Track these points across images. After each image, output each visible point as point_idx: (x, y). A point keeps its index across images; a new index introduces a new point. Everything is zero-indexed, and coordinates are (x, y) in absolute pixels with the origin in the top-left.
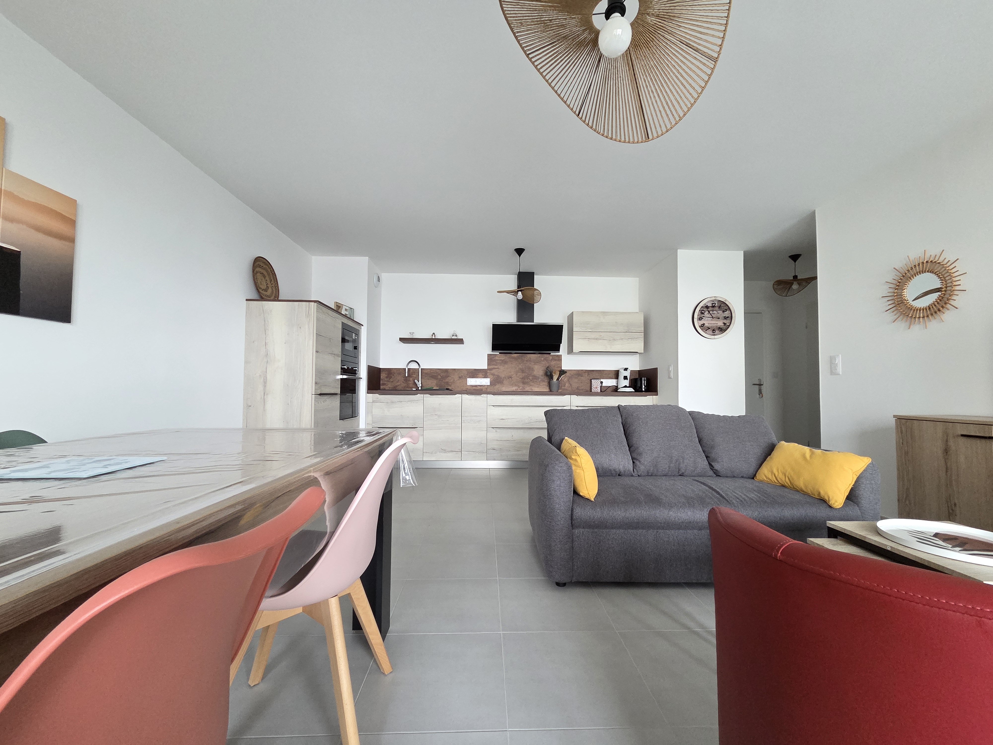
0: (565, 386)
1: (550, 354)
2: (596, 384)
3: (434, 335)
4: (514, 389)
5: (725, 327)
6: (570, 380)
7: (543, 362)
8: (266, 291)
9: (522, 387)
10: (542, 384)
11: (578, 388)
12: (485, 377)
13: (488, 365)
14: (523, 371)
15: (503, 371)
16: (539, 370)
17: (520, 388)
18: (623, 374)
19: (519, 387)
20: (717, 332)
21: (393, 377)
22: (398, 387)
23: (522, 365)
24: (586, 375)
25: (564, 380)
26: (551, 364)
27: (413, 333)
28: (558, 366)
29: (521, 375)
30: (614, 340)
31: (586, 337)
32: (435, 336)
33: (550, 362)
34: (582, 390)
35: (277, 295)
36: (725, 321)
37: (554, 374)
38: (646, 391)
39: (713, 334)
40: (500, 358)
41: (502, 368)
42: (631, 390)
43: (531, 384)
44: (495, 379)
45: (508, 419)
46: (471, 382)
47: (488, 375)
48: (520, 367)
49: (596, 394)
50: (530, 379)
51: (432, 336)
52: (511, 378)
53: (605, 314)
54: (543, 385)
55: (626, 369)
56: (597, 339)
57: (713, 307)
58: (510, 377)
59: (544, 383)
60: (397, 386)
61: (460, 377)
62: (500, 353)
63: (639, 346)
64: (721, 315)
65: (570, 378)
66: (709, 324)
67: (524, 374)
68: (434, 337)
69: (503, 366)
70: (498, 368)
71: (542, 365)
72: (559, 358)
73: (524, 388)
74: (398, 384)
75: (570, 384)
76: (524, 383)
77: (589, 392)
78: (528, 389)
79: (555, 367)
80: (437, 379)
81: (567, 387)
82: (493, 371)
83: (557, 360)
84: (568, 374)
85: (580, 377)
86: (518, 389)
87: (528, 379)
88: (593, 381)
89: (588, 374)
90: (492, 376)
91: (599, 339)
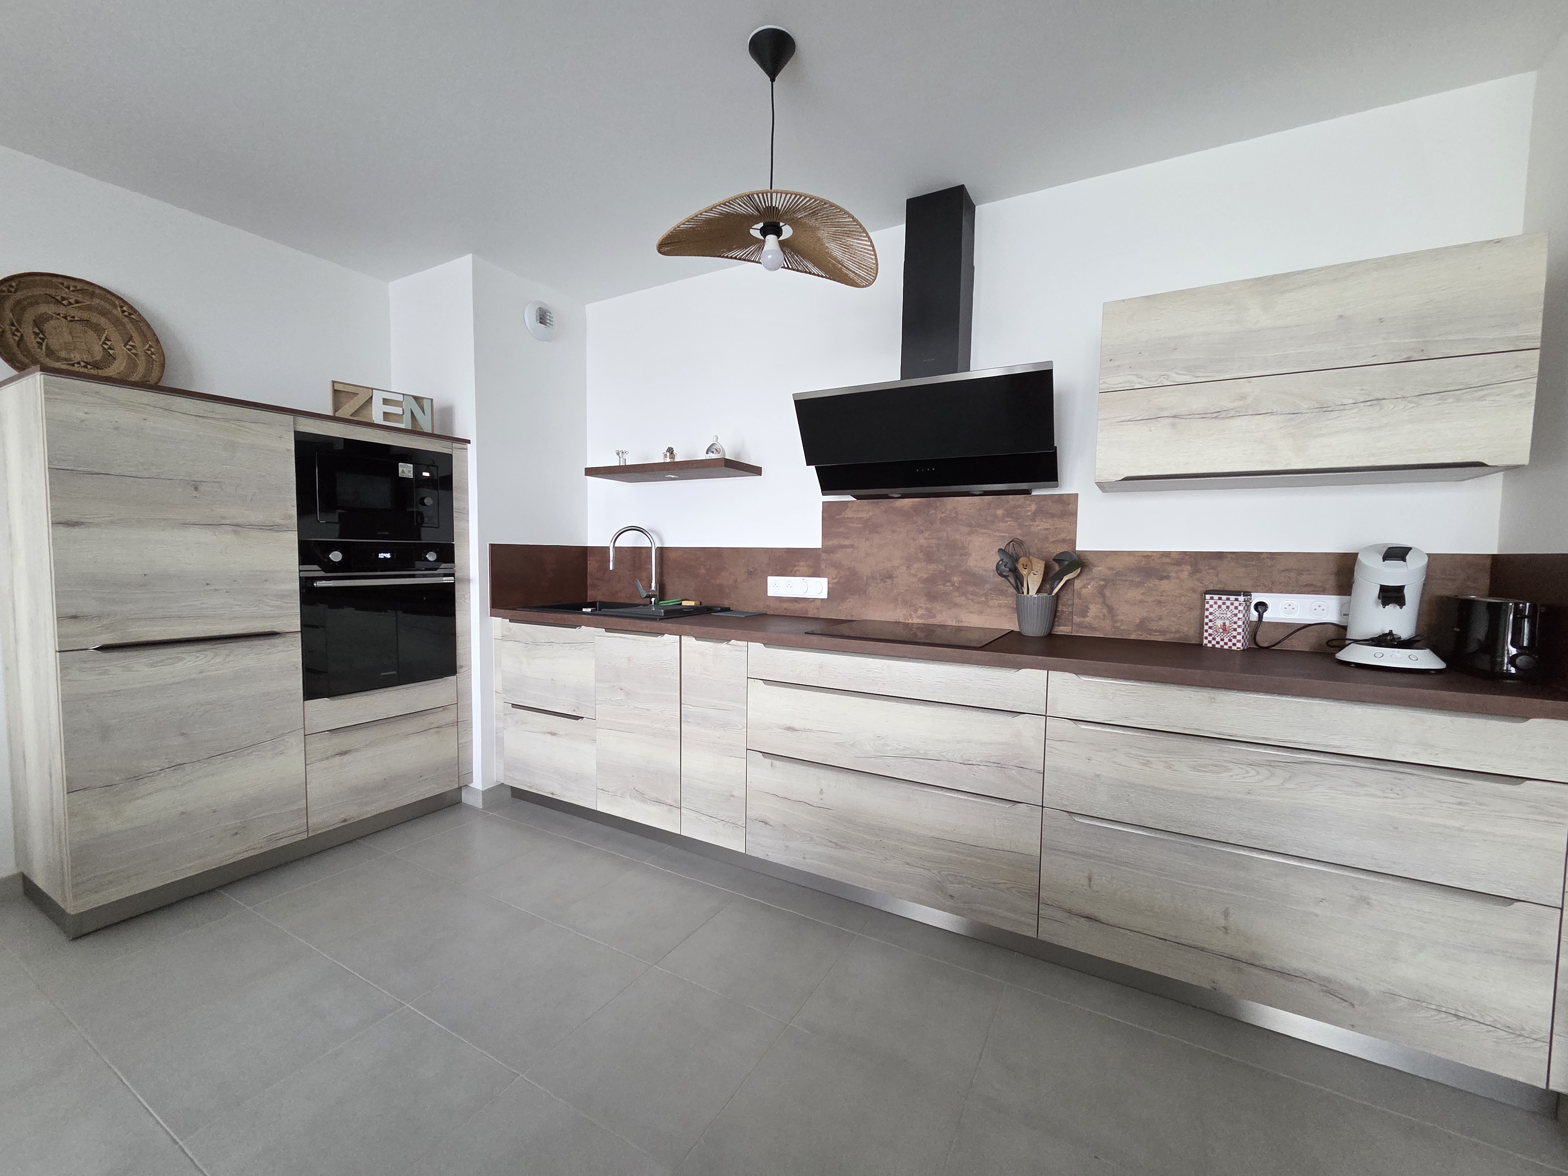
0: (1084, 613)
1: (1032, 492)
2: (1228, 619)
3: (668, 455)
6: (1108, 593)
7: (1002, 525)
9: (926, 609)
10: (991, 603)
11: (1143, 625)
12: (817, 573)
13: (825, 535)
14: (930, 557)
15: (869, 555)
16: (983, 553)
17: (920, 612)
18: (1380, 574)
19: (916, 611)
23: (927, 534)
25: (1084, 591)
26: (1033, 530)
27: (624, 451)
28: (1061, 537)
29: (922, 569)
30: (1324, 409)
32: (673, 457)
33: (1023, 522)
34: (1163, 632)
37: (1024, 572)
40: (860, 515)
41: (864, 544)
42: (1422, 658)
43: (957, 600)
44: (842, 580)
45: (810, 730)
46: (778, 586)
47: (823, 567)
48: (922, 541)
50: (953, 585)
52: (890, 577)
53: (1269, 286)
54: (1000, 606)
55: (1396, 554)
56: (1218, 415)
59: (1003, 601)
61: (749, 573)
63: (1503, 435)
65: (1108, 582)
67: (932, 567)
68: (668, 460)
69: (867, 539)
70: (852, 546)
71: (997, 534)
72: (1064, 507)
73: (930, 614)
75: (1107, 606)
76: (932, 597)
80: (696, 576)
81: (1095, 617)
82: (838, 556)
83: (1053, 516)
84: (1100, 570)
85: (1157, 582)
86: (911, 616)
87: (944, 585)
88: (1211, 602)
89: (1196, 571)
90: (833, 572)
91: (1232, 413)
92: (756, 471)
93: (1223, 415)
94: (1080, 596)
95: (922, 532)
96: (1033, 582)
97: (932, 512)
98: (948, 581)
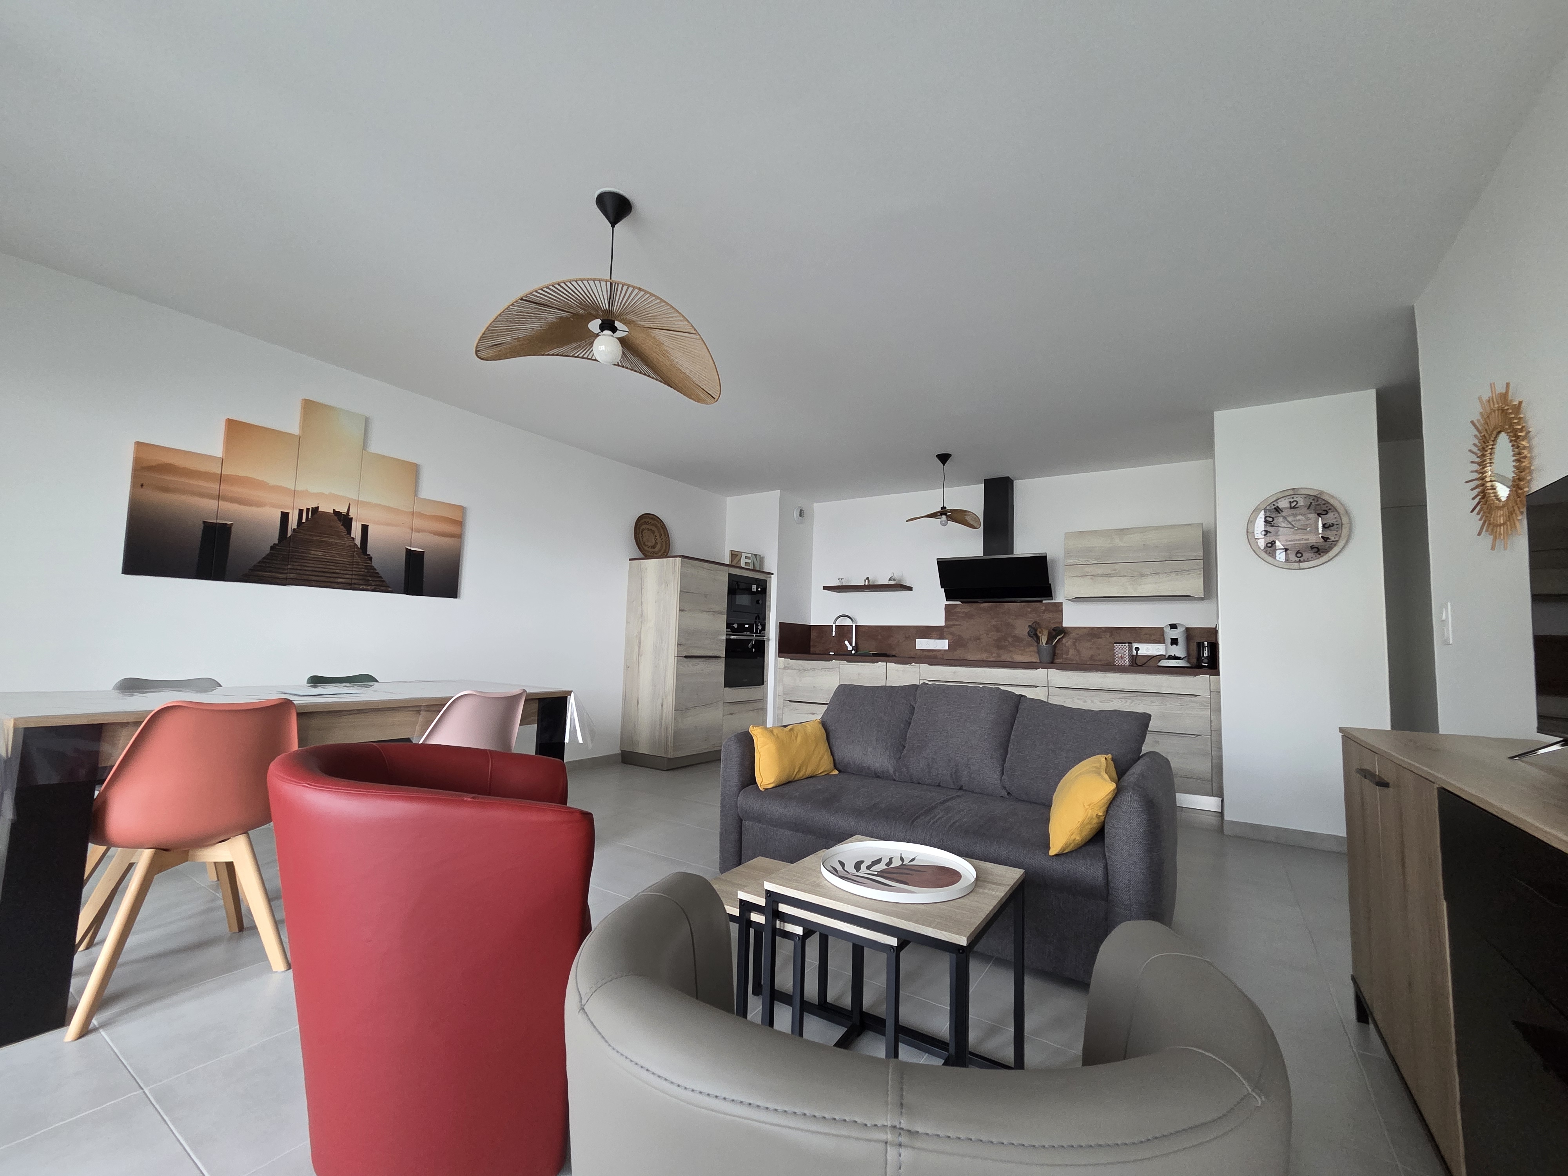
0: (1067, 654)
1: (1041, 601)
2: (1121, 653)
3: (867, 581)
4: (984, 656)
6: (1077, 644)
7: (1030, 615)
8: (654, 548)
9: (997, 653)
10: (1027, 650)
11: (1091, 658)
12: (941, 637)
13: (946, 620)
14: (998, 629)
15: (968, 629)
16: (1022, 628)
17: (993, 655)
18: (1169, 634)
23: (995, 619)
24: (1108, 636)
25: (1067, 644)
26: (1044, 617)
27: (842, 579)
28: (1056, 621)
29: (994, 635)
30: (1142, 575)
31: (1087, 573)
32: (869, 582)
33: (1041, 615)
34: (1100, 661)
35: (667, 550)
36: (1327, 534)
37: (1040, 635)
39: (1298, 559)
40: (963, 610)
41: (965, 624)
43: (1011, 649)
44: (955, 641)
46: (922, 644)
47: (946, 635)
48: (994, 623)
49: (1122, 670)
50: (1009, 642)
51: (865, 581)
53: (1122, 532)
54: (1030, 651)
55: (1173, 626)
56: (1107, 575)
57: (1293, 507)
58: (978, 638)
59: (1032, 649)
60: (829, 649)
61: (906, 638)
63: (1195, 586)
64: (1317, 521)
65: (1076, 640)
66: (1284, 541)
67: (999, 634)
68: (867, 584)
69: (967, 622)
70: (960, 625)
71: (1029, 619)
72: (1058, 608)
73: (999, 655)
74: (831, 646)
75: (1077, 650)
76: (999, 647)
77: (1109, 666)
78: (1006, 657)
79: (1050, 622)
80: (878, 640)
81: (1072, 655)
82: (952, 629)
83: (1052, 612)
84: (1073, 635)
85: (1097, 640)
86: (989, 657)
87: (1005, 642)
88: (1116, 647)
89: (1111, 635)
90: (951, 637)
91: (1112, 575)
92: (910, 589)
93: (1109, 576)
94: (1065, 646)
95: (993, 619)
96: (1044, 639)
97: (998, 609)
98: (1007, 640)
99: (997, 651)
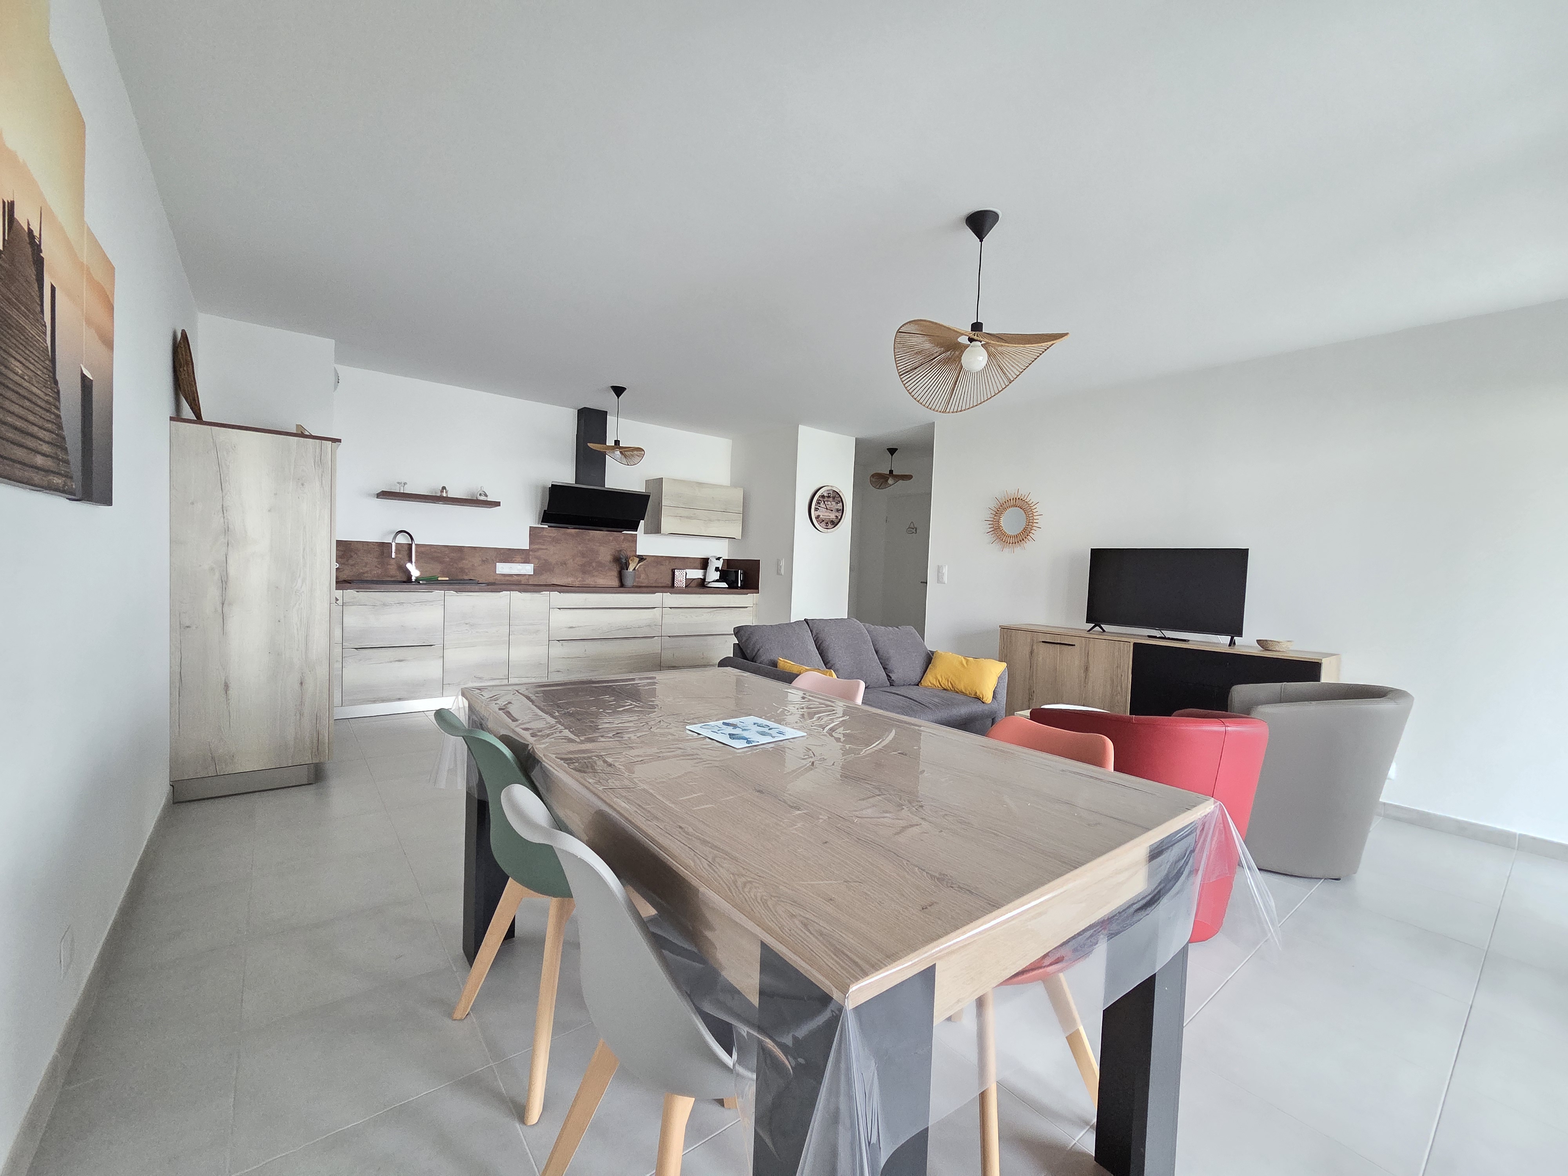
0: (640, 577)
1: (623, 533)
2: (681, 577)
4: (569, 580)
5: (836, 521)
6: (646, 569)
7: (612, 543)
8: (194, 400)
10: (610, 577)
11: (656, 581)
12: (526, 561)
13: (531, 543)
14: (583, 555)
15: (554, 554)
16: (605, 554)
17: (580, 579)
18: (715, 564)
19: (577, 579)
20: (830, 526)
21: (355, 556)
22: (366, 575)
24: (668, 564)
25: (640, 569)
26: (625, 546)
27: (404, 484)
28: (632, 549)
29: (579, 560)
30: (710, 520)
31: (677, 514)
32: (446, 492)
33: (621, 543)
34: (663, 585)
36: (837, 514)
38: (742, 587)
39: (827, 527)
40: (550, 535)
41: (552, 549)
42: (724, 585)
43: (594, 575)
44: (541, 565)
45: (580, 627)
46: (503, 568)
47: (530, 558)
48: (579, 549)
49: (679, 590)
50: (593, 567)
51: (442, 492)
52: (565, 564)
53: (700, 484)
54: (612, 578)
55: (718, 559)
56: (690, 518)
57: (829, 497)
59: (613, 576)
60: (364, 573)
61: (483, 561)
62: (549, 527)
63: (736, 531)
64: (834, 506)
65: (647, 566)
66: (823, 516)
67: (585, 560)
68: (444, 495)
69: (554, 547)
70: (546, 549)
71: (611, 547)
72: (634, 539)
73: (584, 582)
74: (366, 569)
75: (647, 575)
76: (584, 573)
77: (671, 587)
78: (590, 581)
79: (627, 549)
80: (441, 563)
81: (643, 579)
82: (538, 554)
83: (630, 541)
85: (663, 566)
86: (575, 581)
87: (589, 568)
88: (676, 572)
90: (536, 561)
91: (693, 518)
92: (496, 505)
94: (638, 571)
95: (580, 544)
97: (583, 536)
98: (591, 565)
99: (583, 576)
